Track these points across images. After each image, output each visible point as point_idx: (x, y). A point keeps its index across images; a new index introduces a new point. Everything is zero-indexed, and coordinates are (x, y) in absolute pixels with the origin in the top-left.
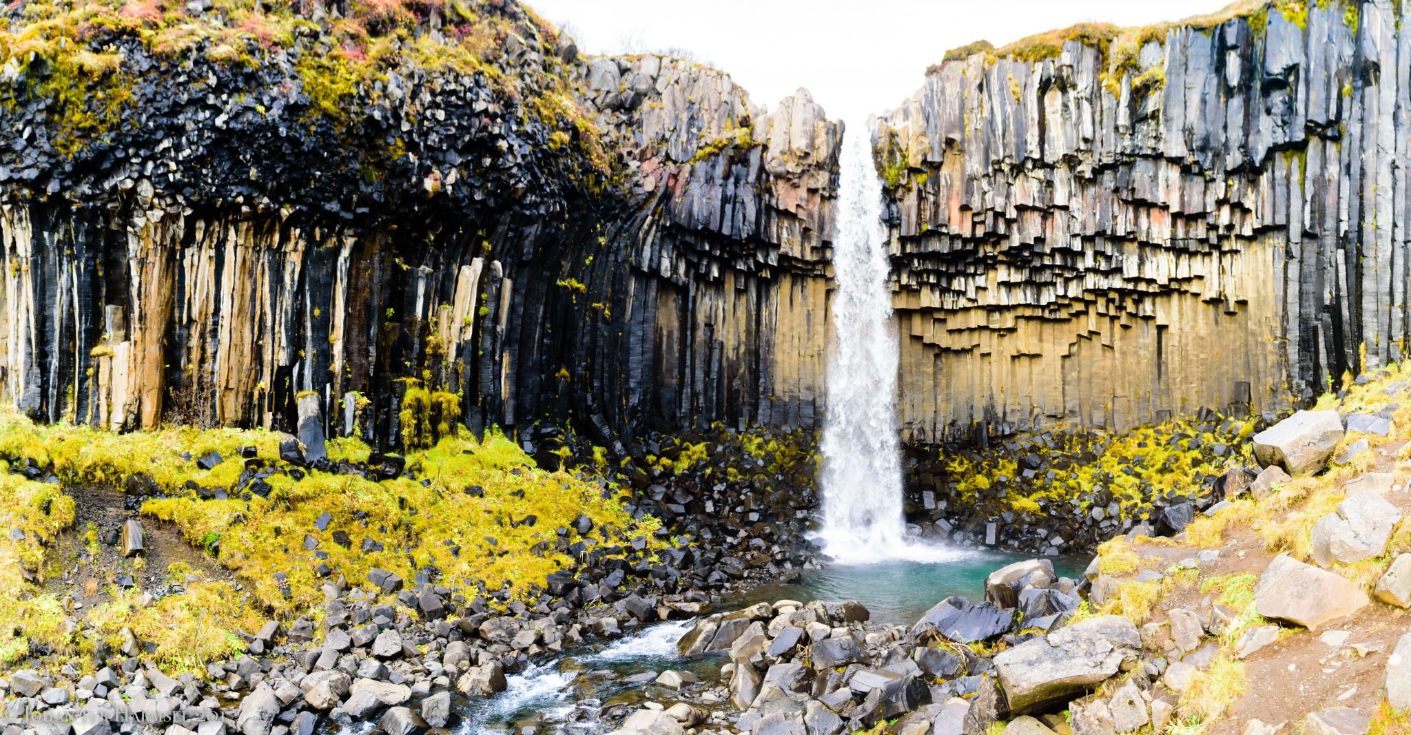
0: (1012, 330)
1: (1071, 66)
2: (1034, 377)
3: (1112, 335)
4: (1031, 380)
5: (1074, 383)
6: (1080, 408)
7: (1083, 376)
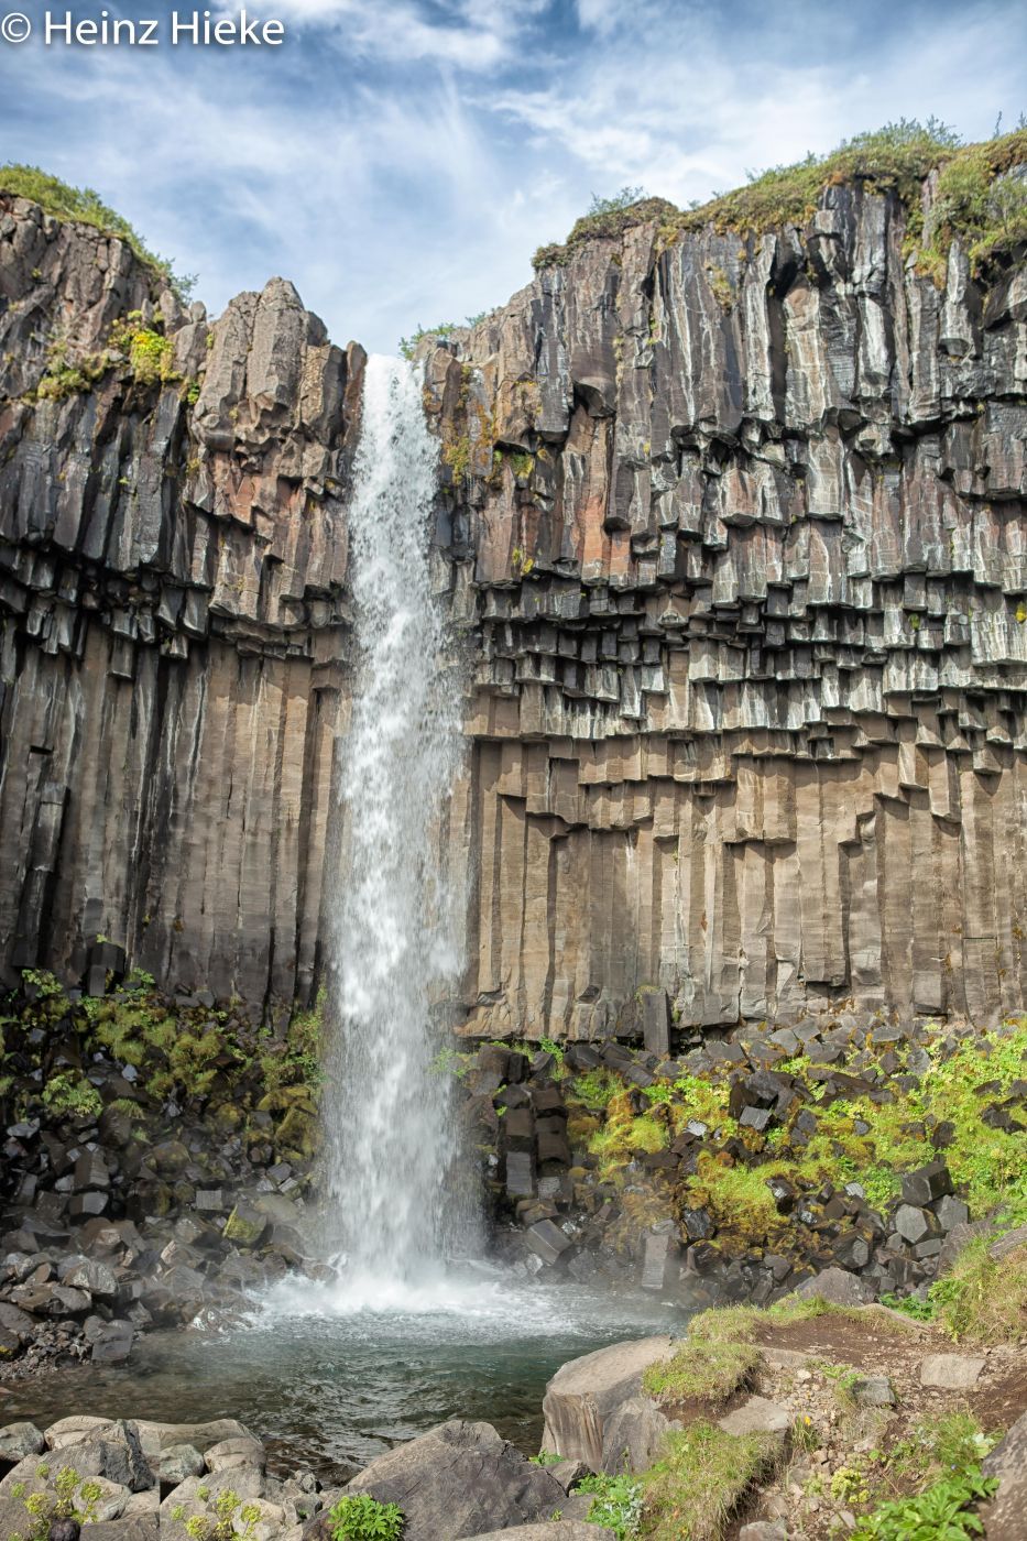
0: (726, 787)
1: (836, 236)
2: (778, 892)
3: (955, 792)
4: (769, 897)
5: (869, 906)
6: (884, 964)
7: (890, 888)
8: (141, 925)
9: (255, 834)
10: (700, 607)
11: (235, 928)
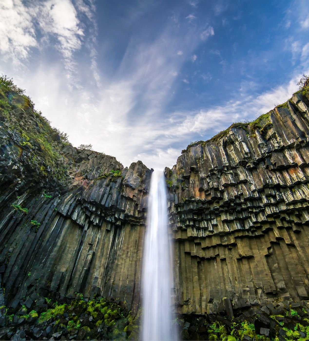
0: (235, 245)
1: (233, 134)
2: (252, 270)
3: (291, 238)
4: (251, 272)
5: (277, 271)
6: (286, 286)
7: (281, 265)
8: (105, 283)
9: (132, 261)
10: (221, 203)
11: (126, 284)
